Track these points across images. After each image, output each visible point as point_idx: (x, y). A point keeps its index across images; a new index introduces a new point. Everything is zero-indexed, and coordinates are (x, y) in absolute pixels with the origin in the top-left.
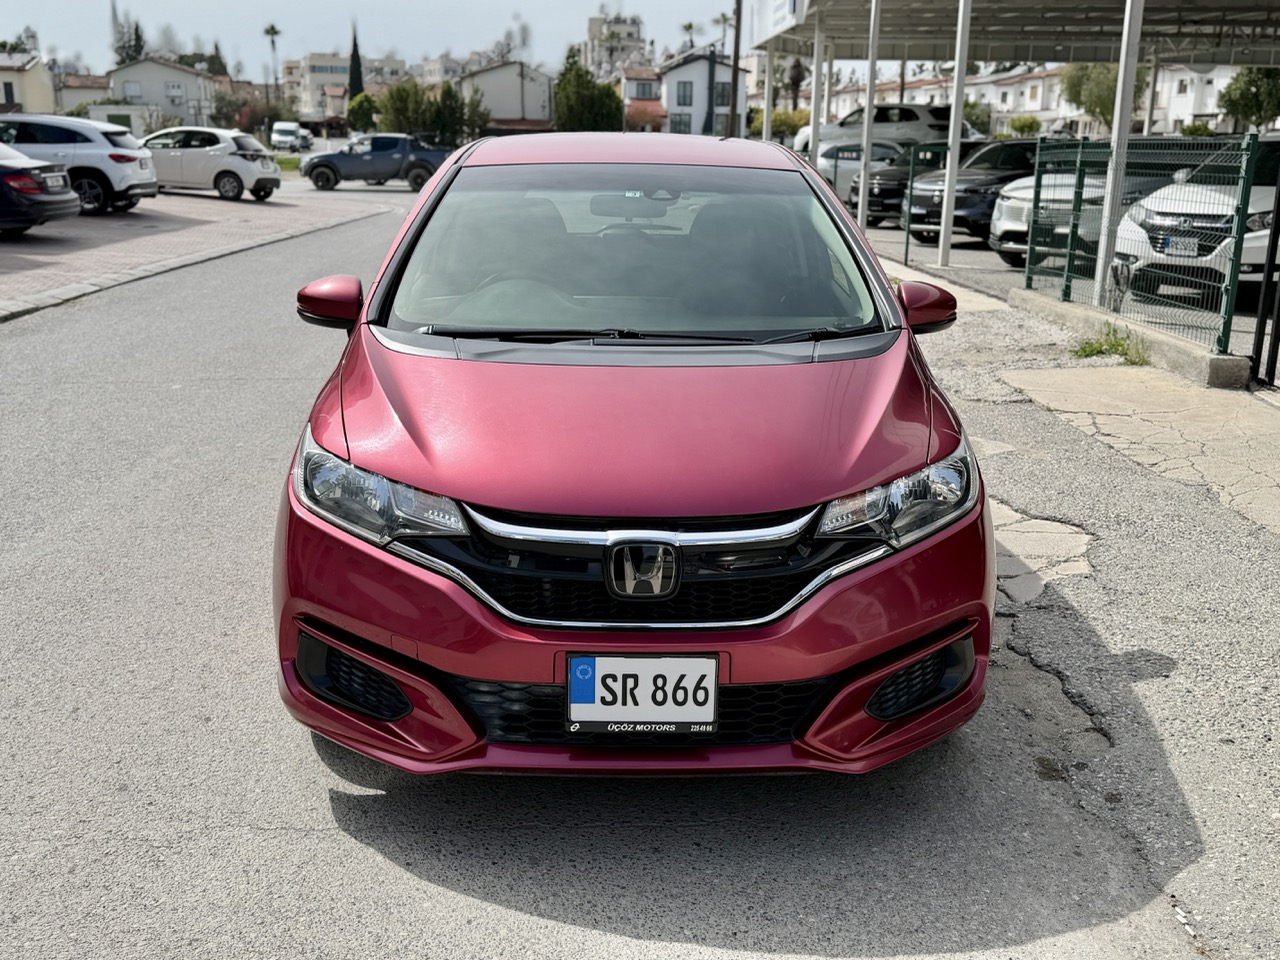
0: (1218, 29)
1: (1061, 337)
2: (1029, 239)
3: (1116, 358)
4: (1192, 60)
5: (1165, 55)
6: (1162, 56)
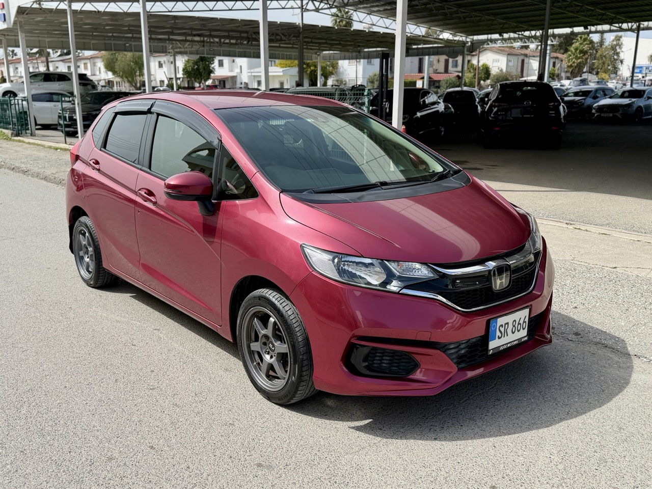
0: (202, 39)
4: (188, 52)
5: (178, 50)
6: (176, 50)
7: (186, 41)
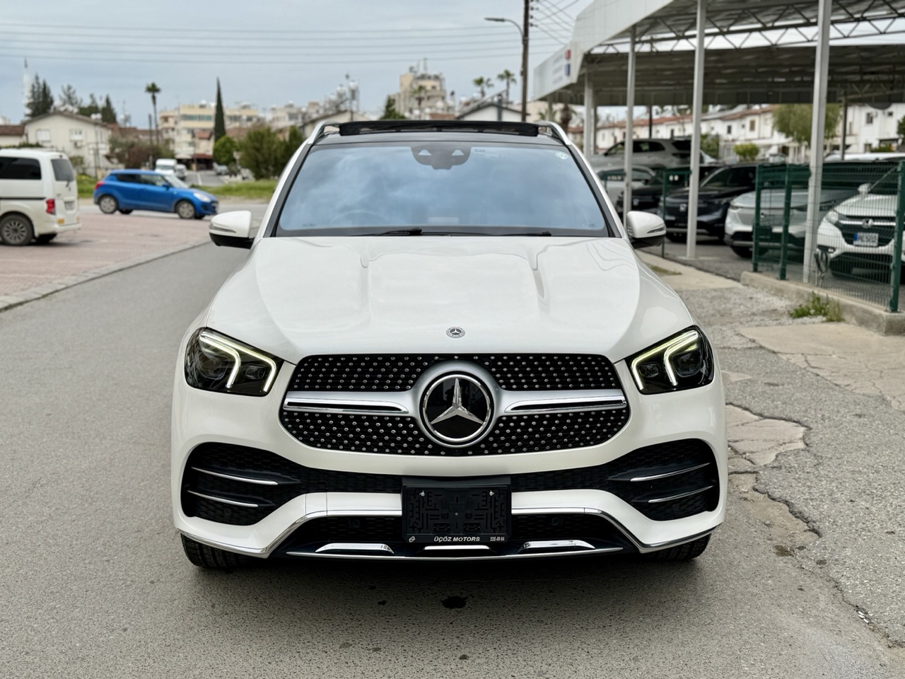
1: (780, 304)
2: (754, 237)
3: (820, 318)
4: (873, 99)
5: (853, 97)
6: (850, 97)
7: (863, 82)
